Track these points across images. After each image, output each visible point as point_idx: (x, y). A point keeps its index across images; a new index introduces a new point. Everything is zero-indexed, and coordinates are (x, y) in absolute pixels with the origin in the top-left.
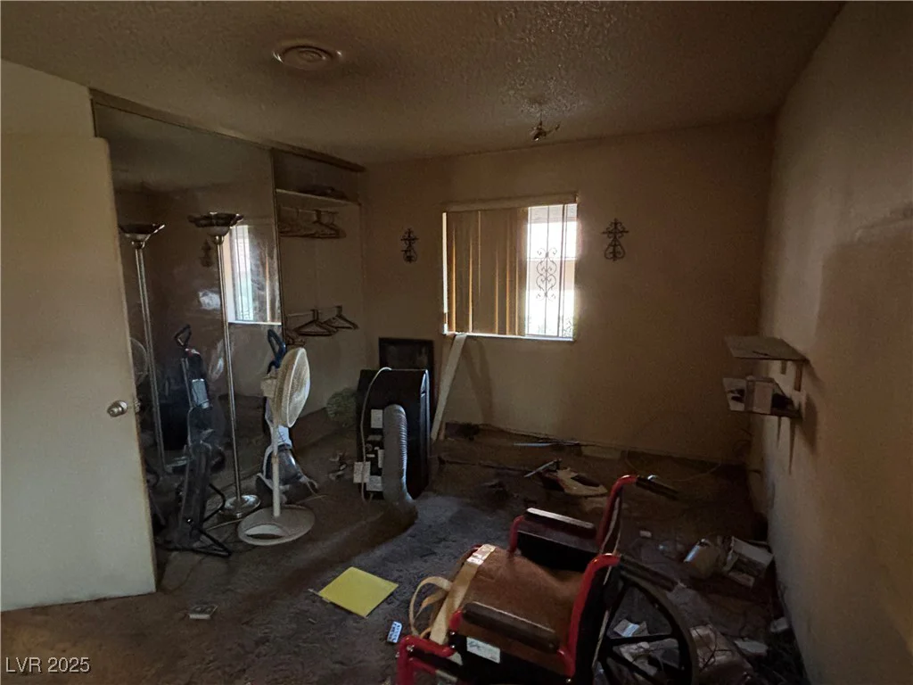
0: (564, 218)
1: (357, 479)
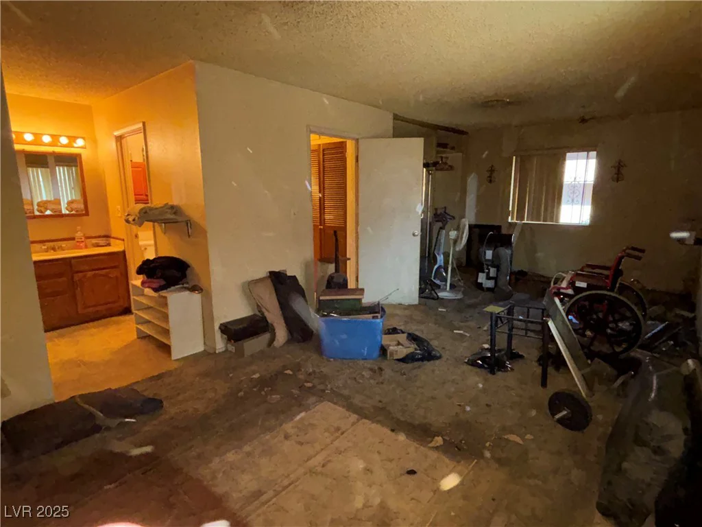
0: (588, 157)
1: (479, 281)
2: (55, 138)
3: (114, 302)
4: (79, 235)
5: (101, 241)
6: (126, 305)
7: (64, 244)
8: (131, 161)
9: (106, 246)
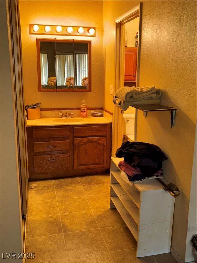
2: (76, 28)
3: (100, 164)
4: (83, 106)
5: (97, 112)
6: (107, 168)
7: (73, 112)
8: (126, 46)
9: (100, 116)
